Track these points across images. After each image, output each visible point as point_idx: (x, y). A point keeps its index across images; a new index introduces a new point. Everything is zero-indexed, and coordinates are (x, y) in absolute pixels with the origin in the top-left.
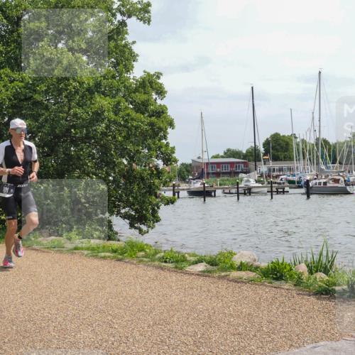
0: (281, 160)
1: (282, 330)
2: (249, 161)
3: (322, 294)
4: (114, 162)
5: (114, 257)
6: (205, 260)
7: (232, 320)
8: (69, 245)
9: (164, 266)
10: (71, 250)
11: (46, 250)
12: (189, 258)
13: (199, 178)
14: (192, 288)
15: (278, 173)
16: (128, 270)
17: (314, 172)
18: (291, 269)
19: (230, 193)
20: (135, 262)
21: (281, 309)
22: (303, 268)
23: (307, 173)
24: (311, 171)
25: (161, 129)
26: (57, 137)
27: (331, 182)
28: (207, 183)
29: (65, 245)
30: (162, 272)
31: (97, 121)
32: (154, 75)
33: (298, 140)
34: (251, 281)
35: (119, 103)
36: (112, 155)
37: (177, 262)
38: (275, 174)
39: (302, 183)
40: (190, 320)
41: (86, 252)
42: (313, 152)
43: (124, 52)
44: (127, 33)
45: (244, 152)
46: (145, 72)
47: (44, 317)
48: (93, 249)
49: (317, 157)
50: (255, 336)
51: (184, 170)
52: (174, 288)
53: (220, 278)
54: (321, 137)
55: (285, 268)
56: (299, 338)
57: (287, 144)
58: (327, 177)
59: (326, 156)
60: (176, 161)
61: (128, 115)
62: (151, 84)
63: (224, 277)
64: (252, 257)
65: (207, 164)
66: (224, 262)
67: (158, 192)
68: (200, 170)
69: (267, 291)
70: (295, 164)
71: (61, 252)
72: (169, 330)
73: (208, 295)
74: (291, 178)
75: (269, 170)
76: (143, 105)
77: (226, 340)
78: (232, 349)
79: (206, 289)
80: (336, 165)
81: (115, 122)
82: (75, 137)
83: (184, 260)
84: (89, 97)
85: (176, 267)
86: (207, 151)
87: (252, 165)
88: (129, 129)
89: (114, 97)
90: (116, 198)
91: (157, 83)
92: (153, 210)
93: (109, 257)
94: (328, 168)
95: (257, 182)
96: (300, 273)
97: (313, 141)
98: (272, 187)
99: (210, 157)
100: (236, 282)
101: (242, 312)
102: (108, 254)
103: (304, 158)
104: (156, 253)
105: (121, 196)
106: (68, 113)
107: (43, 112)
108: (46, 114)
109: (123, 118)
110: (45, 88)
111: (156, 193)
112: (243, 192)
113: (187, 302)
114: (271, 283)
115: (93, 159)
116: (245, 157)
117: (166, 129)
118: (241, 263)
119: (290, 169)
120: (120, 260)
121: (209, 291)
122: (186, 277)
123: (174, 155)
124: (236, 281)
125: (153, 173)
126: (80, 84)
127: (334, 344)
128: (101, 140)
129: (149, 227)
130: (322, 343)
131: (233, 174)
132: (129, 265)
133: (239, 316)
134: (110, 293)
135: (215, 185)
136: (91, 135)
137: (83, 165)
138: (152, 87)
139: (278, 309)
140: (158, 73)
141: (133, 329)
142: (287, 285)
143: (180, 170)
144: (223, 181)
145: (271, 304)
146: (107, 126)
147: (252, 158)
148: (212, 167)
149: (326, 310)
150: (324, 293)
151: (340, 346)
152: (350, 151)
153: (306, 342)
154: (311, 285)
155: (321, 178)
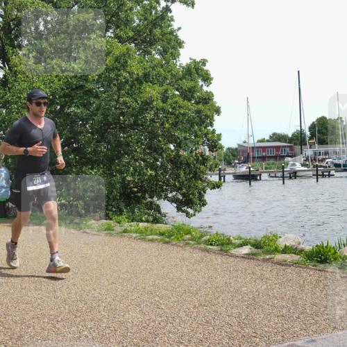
0: (327, 144)
2: (295, 144)
4: (162, 148)
5: (161, 240)
6: (250, 243)
7: (276, 302)
8: (118, 229)
9: (210, 249)
10: (120, 233)
11: (97, 233)
12: (234, 241)
13: (244, 162)
14: (237, 271)
15: (324, 157)
16: (175, 252)
18: (336, 253)
19: (275, 177)
20: (181, 245)
25: (207, 117)
26: (108, 124)
28: (253, 167)
29: (115, 228)
30: (208, 254)
31: (147, 110)
32: (200, 62)
34: (296, 264)
35: (166, 91)
36: (160, 141)
37: (222, 244)
38: (321, 157)
40: (235, 301)
41: (134, 235)
43: (171, 39)
44: (173, 20)
45: (290, 136)
46: (191, 59)
47: (94, 297)
48: (141, 232)
50: (299, 318)
51: (230, 154)
52: (219, 270)
53: (264, 260)
55: (330, 251)
60: (222, 148)
61: (176, 102)
62: (197, 71)
63: (268, 260)
64: (296, 240)
65: (253, 148)
66: (269, 245)
67: (204, 177)
68: (246, 155)
69: (310, 274)
70: (338, 148)
71: (111, 235)
72: (214, 311)
73: (252, 278)
74: (337, 162)
75: (315, 153)
76: (190, 92)
77: (269, 321)
78: (276, 331)
79: (250, 272)
81: (164, 110)
82: (124, 124)
83: (229, 242)
84: (138, 86)
85: (221, 250)
86: (253, 136)
87: (297, 148)
88: (177, 117)
89: (161, 84)
90: (164, 182)
91: (202, 70)
92: (200, 193)
93: (156, 240)
95: (302, 166)
96: (345, 256)
98: (317, 170)
99: (256, 141)
101: (286, 295)
102: (155, 237)
104: (202, 236)
105: (168, 180)
106: (117, 101)
107: (94, 100)
108: (97, 102)
109: (171, 106)
110: (97, 77)
112: (288, 175)
113: (232, 284)
114: (315, 266)
115: (142, 144)
116: (291, 140)
117: (213, 117)
118: (285, 246)
119: (336, 153)
120: (167, 243)
121: (253, 273)
122: (232, 259)
123: (220, 142)
124: (280, 263)
125: (198, 159)
126: (130, 74)
128: (149, 126)
129: (196, 210)
131: (278, 158)
132: (175, 248)
133: (283, 298)
134: (158, 275)
135: (260, 168)
136: (140, 122)
137: (132, 151)
138: (198, 74)
139: (322, 291)
140: (204, 60)
141: (180, 310)
142: (331, 268)
143: (226, 154)
144: (268, 164)
145: (315, 287)
146: (155, 113)
147: (298, 142)
148: (258, 151)
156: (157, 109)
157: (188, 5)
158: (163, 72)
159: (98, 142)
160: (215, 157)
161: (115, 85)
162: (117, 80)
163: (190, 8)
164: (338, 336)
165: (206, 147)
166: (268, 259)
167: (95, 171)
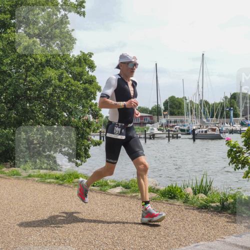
0: (176, 115)
1: (174, 234)
2: (154, 115)
3: (202, 209)
4: (58, 115)
5: (57, 183)
6: (121, 185)
8: (24, 174)
9: (93, 189)
10: (27, 177)
11: (7, 177)
12: (110, 184)
14: (112, 205)
15: (174, 124)
16: (67, 192)
17: (199, 124)
18: (181, 191)
20: (72, 186)
21: (174, 219)
22: (189, 191)
23: (193, 124)
24: (197, 123)
25: (92, 93)
26: (17, 97)
27: (210, 130)
29: (22, 174)
30: (91, 193)
31: (47, 86)
32: (88, 54)
33: (188, 101)
34: (154, 200)
35: (62, 73)
36: (56, 110)
37: (102, 186)
38: (172, 124)
39: (190, 131)
41: (37, 179)
42: (198, 110)
45: (150, 109)
46: (81, 52)
47: (5, 225)
48: (42, 177)
49: (201, 113)
50: (155, 238)
52: (99, 205)
53: (132, 197)
54: (204, 99)
55: (177, 190)
56: (185, 240)
57: (180, 104)
58: (207, 127)
59: (207, 113)
60: (102, 116)
61: (69, 82)
64: (154, 183)
66: (135, 186)
67: (89, 136)
69: (164, 207)
70: (185, 118)
71: (19, 179)
72: (95, 234)
73: (123, 210)
74: (182, 128)
75: (168, 122)
76: (79, 75)
77: (135, 241)
79: (121, 205)
80: (213, 119)
81: (60, 87)
82: (30, 97)
83: (106, 184)
84: (41, 69)
85: (101, 190)
87: (155, 118)
88: (70, 92)
89: (58, 68)
91: (89, 60)
92: (85, 149)
93: (53, 182)
94: (208, 121)
95: (158, 130)
96: (188, 194)
97: (198, 102)
98: (169, 134)
102: (52, 180)
103: (191, 114)
106: (25, 80)
107: (7, 78)
108: (10, 80)
109: (65, 83)
110: (10, 61)
112: (149, 137)
113: (108, 215)
114: (167, 201)
115: (43, 112)
116: (151, 112)
117: (96, 93)
119: (182, 121)
120: (61, 185)
121: (123, 207)
122: (108, 196)
123: (100, 112)
125: (85, 124)
126: (35, 60)
127: (210, 244)
128: (49, 99)
129: (82, 161)
130: (202, 243)
131: (142, 124)
132: (67, 188)
136: (42, 96)
137: (35, 116)
138: (85, 63)
139: (171, 219)
140: (90, 53)
141: (69, 234)
142: (178, 203)
143: (105, 121)
146: (53, 89)
147: (156, 113)
149: (205, 220)
150: (204, 208)
151: (214, 245)
152: (223, 109)
153: (191, 242)
154: (195, 202)
155: (203, 128)
156: (55, 86)
157: (80, 15)
158: (60, 60)
159: (10, 109)
160: (97, 123)
161: (24, 68)
162: (25, 64)
163: (82, 17)
165: (90, 116)
166: (134, 196)
167: (7, 131)
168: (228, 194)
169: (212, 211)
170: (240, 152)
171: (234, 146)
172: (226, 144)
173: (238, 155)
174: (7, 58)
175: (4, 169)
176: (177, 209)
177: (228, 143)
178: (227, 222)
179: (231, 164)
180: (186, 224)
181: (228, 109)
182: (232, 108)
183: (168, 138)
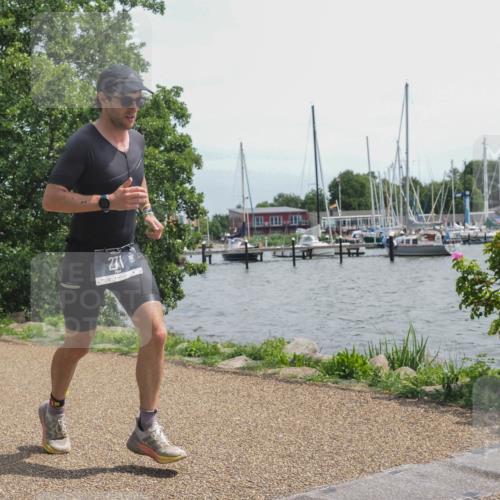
0: (354, 209)
1: (351, 448)
2: (310, 210)
3: (407, 397)
5: (117, 350)
6: (245, 352)
7: (281, 436)
9: (188, 361)
11: (21, 341)
12: (222, 350)
13: (239, 236)
14: (226, 392)
15: (350, 228)
17: (400, 226)
18: (365, 363)
19: (283, 256)
22: (381, 361)
23: (391, 226)
24: (396, 224)
25: (183, 170)
26: (36, 181)
27: (423, 239)
28: (250, 242)
30: (184, 370)
32: (172, 90)
34: (309, 381)
38: (346, 228)
39: (384, 241)
40: (222, 436)
42: (399, 198)
45: (303, 198)
49: (404, 203)
50: (312, 458)
51: (219, 225)
52: (201, 393)
53: (265, 377)
54: (410, 176)
55: (357, 361)
56: (373, 460)
57: (363, 186)
58: (417, 231)
59: (416, 203)
60: (205, 213)
62: (168, 104)
64: (311, 347)
65: (251, 215)
66: (272, 355)
67: (181, 257)
68: (241, 225)
69: (332, 395)
70: (372, 215)
73: (247, 402)
74: (369, 234)
75: (338, 223)
76: (157, 135)
77: (271, 464)
78: (280, 477)
79: (245, 393)
80: (430, 215)
83: (215, 352)
85: (204, 363)
86: (249, 198)
87: (313, 216)
91: (175, 103)
92: (174, 281)
93: (110, 349)
94: (420, 219)
95: (320, 240)
96: (378, 368)
97: (398, 182)
98: (341, 247)
99: (254, 206)
100: (288, 382)
101: (294, 425)
103: (386, 206)
104: (176, 344)
106: (51, 148)
107: (14, 145)
108: (20, 148)
110: (19, 112)
111: (177, 259)
112: (301, 254)
113: (219, 412)
114: (337, 383)
116: (304, 205)
117: (191, 170)
118: (295, 356)
119: (366, 222)
120: (124, 354)
121: (249, 396)
122: (219, 376)
123: (202, 205)
124: (288, 380)
125: (171, 231)
127: (422, 468)
129: (169, 306)
130: (406, 466)
131: (286, 229)
133: (290, 431)
134: (111, 401)
135: (261, 245)
138: (169, 108)
139: (345, 419)
140: (177, 88)
142: (359, 386)
143: (212, 225)
144: (273, 239)
145: (336, 412)
147: (313, 207)
148: (258, 220)
149: (412, 420)
150: (410, 395)
151: (429, 470)
152: (450, 195)
153: (384, 465)
154: (392, 384)
155: (410, 234)
157: (155, 11)
159: (22, 207)
160: (196, 229)
161: (46, 123)
162: (50, 116)
163: (158, 14)
164: (366, 482)
165: (183, 213)
166: (270, 375)
167: (18, 249)
168: (459, 367)
169: (426, 402)
170: (481, 281)
171: (470, 271)
172: (454, 267)
173: (477, 287)
174: (13, 104)
175: (13, 325)
176: (355, 398)
177: (458, 264)
178: (457, 423)
179: (463, 306)
180: (375, 429)
181: (459, 195)
182: (468, 193)
183: (338, 256)
